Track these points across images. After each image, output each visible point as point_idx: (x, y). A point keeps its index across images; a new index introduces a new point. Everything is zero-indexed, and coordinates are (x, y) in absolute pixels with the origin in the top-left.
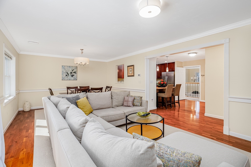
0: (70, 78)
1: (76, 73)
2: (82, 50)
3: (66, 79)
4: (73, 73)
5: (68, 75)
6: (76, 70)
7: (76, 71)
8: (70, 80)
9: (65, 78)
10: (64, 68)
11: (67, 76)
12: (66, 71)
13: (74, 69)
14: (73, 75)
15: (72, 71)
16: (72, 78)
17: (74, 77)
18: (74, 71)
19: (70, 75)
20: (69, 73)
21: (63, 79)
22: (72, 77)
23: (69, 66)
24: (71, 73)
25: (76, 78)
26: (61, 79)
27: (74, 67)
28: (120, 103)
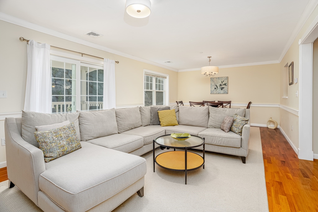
0: (220, 91)
1: (226, 84)
2: (209, 57)
3: (214, 93)
4: (223, 85)
5: (217, 88)
6: (227, 81)
7: (227, 83)
8: (219, 93)
9: (214, 91)
10: (213, 81)
11: (216, 90)
12: (215, 83)
13: (223, 80)
14: (223, 88)
15: (222, 83)
16: (222, 92)
17: (224, 90)
18: (224, 83)
19: (219, 87)
20: (218, 85)
21: (212, 92)
22: (222, 90)
23: (219, 78)
24: (221, 85)
25: (227, 92)
26: (210, 92)
27: (223, 78)
28: (217, 123)
